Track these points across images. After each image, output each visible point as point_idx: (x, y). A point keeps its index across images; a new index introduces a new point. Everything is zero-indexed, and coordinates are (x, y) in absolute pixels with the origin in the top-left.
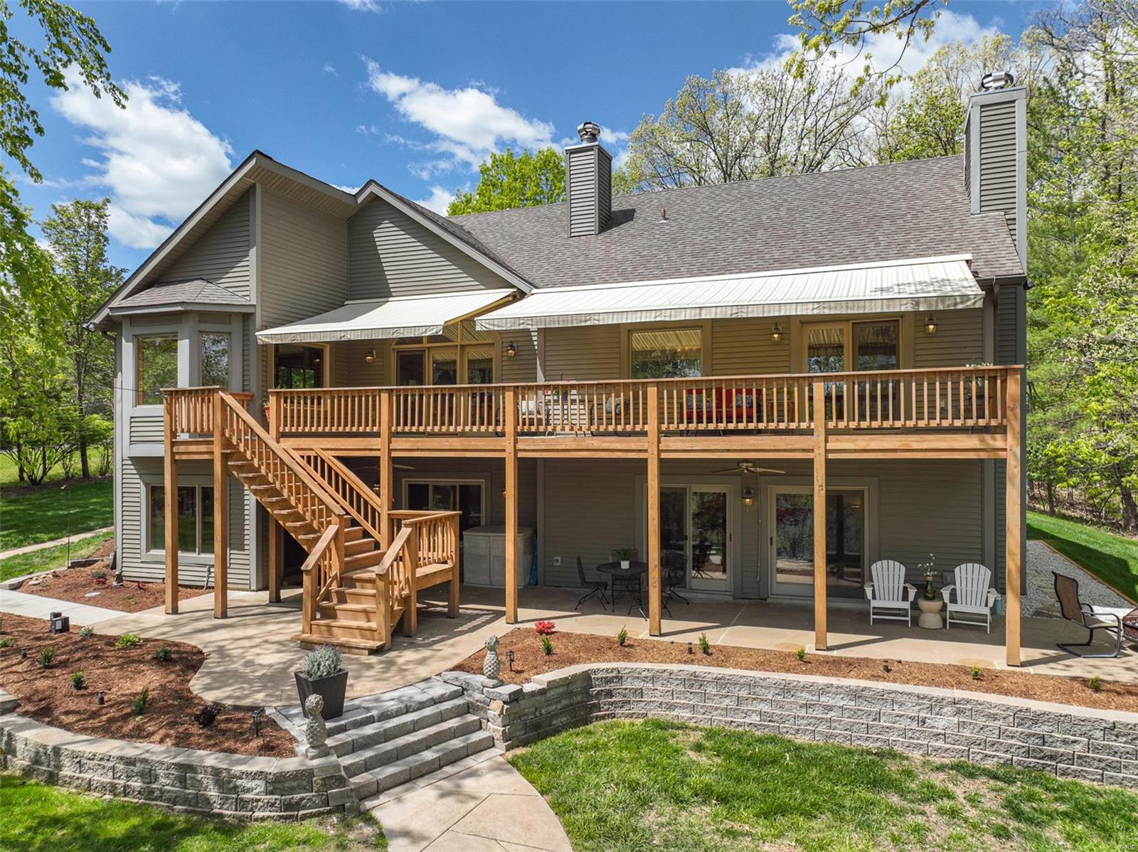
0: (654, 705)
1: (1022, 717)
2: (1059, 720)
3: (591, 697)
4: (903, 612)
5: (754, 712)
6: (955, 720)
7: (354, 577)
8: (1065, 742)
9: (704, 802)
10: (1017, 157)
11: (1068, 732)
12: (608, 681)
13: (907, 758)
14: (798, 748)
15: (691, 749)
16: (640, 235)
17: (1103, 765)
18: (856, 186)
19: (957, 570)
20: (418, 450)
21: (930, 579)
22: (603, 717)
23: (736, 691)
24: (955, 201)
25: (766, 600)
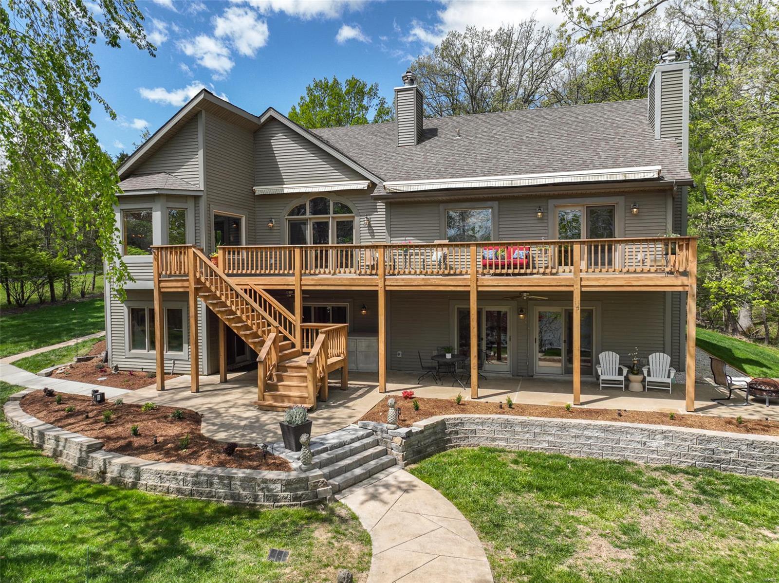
0: (483, 439)
1: (701, 439)
2: (722, 440)
3: (446, 435)
4: (620, 382)
5: (544, 441)
6: (663, 442)
7: (287, 365)
8: (725, 452)
9: (529, 491)
10: (683, 105)
11: (727, 447)
12: (456, 425)
13: (636, 465)
14: (573, 461)
15: (512, 463)
16: (445, 146)
17: (746, 464)
18: (580, 118)
19: (650, 357)
20: (320, 285)
21: (636, 362)
22: (454, 447)
23: (533, 429)
24: (644, 130)
25: (532, 376)
